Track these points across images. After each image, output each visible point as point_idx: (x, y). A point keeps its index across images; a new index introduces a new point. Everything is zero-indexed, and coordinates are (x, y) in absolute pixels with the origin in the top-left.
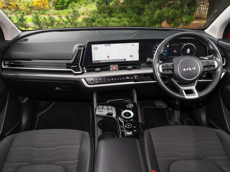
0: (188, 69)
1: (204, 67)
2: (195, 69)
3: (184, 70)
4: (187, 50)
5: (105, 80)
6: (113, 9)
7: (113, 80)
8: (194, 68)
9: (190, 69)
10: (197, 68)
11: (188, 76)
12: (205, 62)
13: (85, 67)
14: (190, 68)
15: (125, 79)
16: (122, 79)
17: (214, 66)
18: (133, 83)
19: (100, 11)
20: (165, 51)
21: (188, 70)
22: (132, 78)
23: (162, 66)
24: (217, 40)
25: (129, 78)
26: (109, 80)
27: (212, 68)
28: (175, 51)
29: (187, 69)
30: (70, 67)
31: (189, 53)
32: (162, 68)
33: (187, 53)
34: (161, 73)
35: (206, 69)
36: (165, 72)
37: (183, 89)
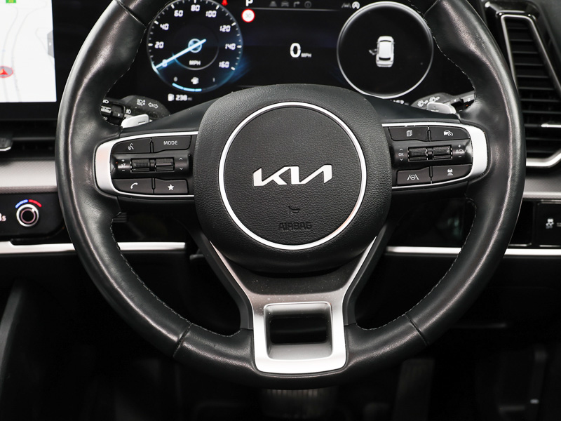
0: (287, 177)
1: (398, 165)
2: (328, 176)
3: (258, 179)
4: (374, 46)
8: (327, 172)
9: (295, 180)
10: (346, 174)
11: (282, 226)
12: (409, 133)
14: (295, 171)
17: (467, 160)
18: (6, 248)
20: (232, 46)
21: (281, 182)
23: (115, 150)
27: (450, 171)
28: (296, 51)
29: (276, 178)
31: (389, 64)
32: (115, 162)
33: (380, 63)
34: (101, 198)
35: (413, 177)
36: (136, 190)
37: (260, 311)
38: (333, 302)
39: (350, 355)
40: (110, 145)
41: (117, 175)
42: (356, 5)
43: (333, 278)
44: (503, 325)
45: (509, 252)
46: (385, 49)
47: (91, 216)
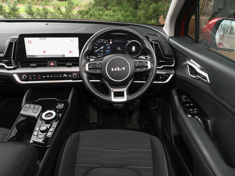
0: (117, 69)
1: (136, 67)
2: (124, 69)
3: (112, 69)
4: (132, 48)
5: (40, 77)
6: (109, 1)
7: (49, 77)
8: (124, 68)
10: (127, 69)
11: (116, 77)
12: (138, 62)
13: (20, 62)
14: (119, 68)
15: (62, 76)
16: (59, 76)
17: (147, 67)
18: (71, 81)
19: (96, 3)
20: (108, 48)
21: (116, 70)
22: (70, 76)
23: (89, 65)
24: (168, 38)
25: (67, 76)
26: (44, 77)
27: (144, 68)
28: (119, 49)
29: (115, 69)
30: (2, 61)
31: (134, 51)
32: (89, 67)
33: (133, 51)
34: (87, 72)
35: (138, 69)
36: (92, 71)
37: (113, 91)
38: (125, 90)
39: (127, 98)
40: (88, 64)
41: (89, 69)
42: (129, 41)
43: (124, 86)
44: (152, 94)
45: (154, 82)
46: (134, 48)
47: (85, 75)
